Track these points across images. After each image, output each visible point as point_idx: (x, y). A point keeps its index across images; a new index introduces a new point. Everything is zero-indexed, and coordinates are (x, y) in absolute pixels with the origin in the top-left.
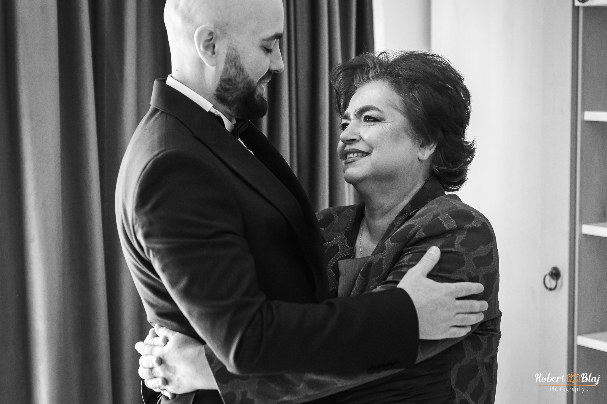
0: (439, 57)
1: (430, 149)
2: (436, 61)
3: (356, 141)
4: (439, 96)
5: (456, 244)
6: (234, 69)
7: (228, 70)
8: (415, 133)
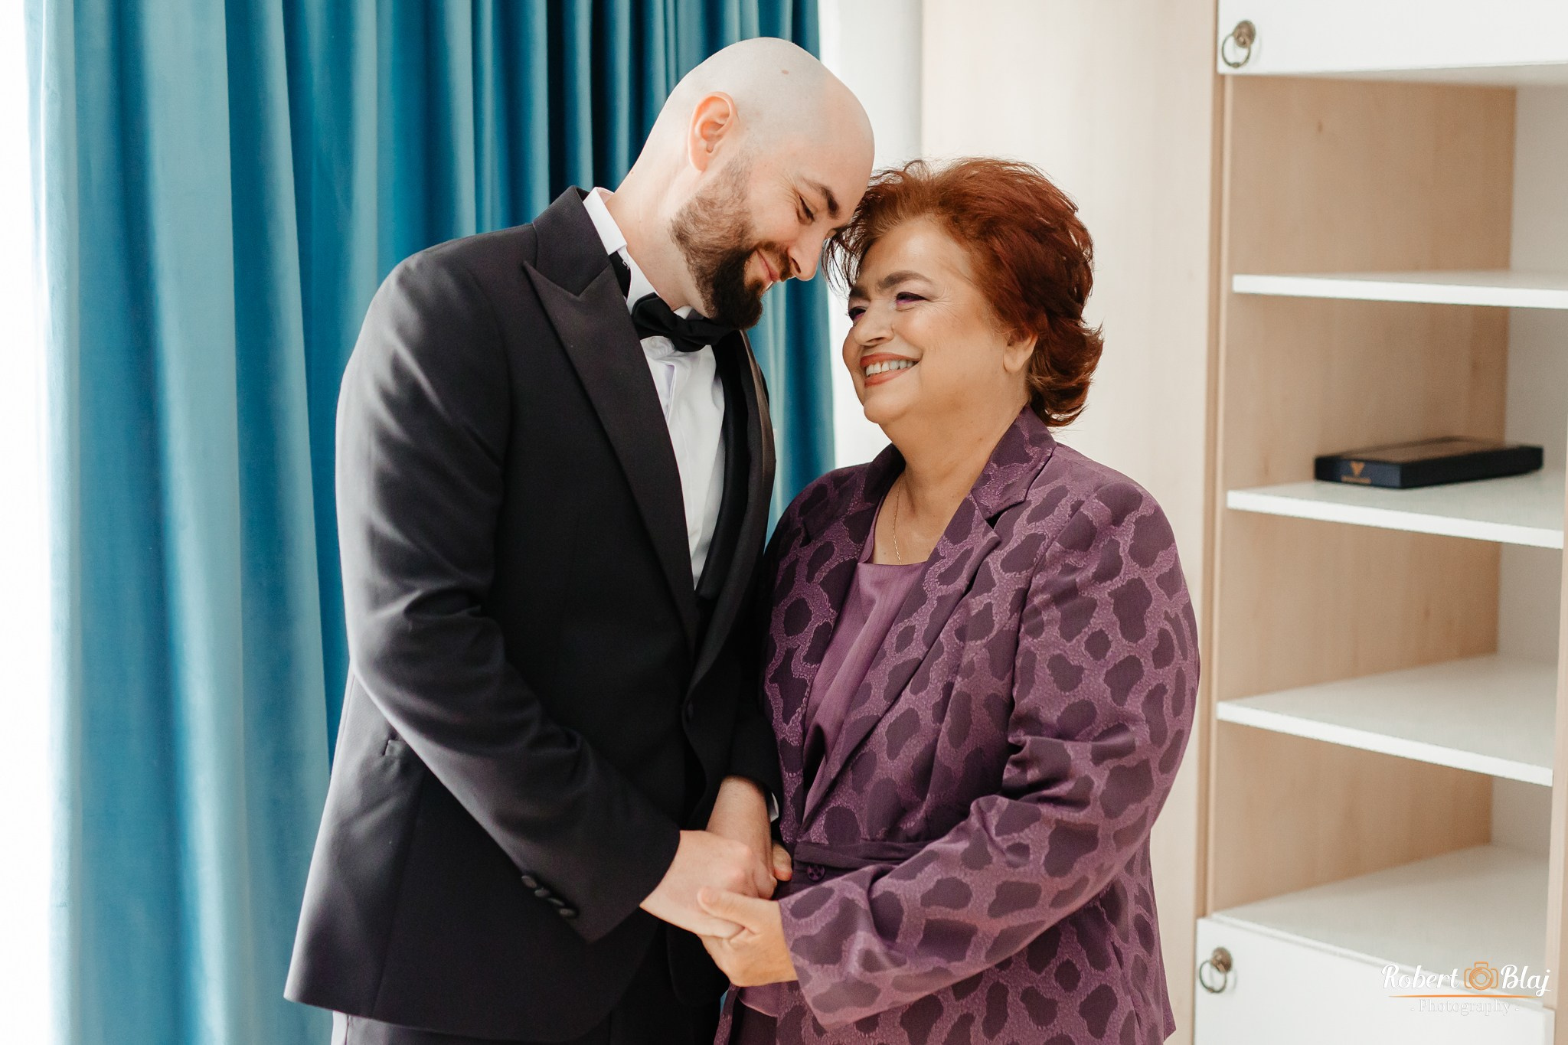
0: (1028, 166)
1: (1025, 349)
2: (1022, 176)
3: (885, 340)
4: (1038, 246)
5: (1122, 555)
6: (728, 189)
8: (997, 321)
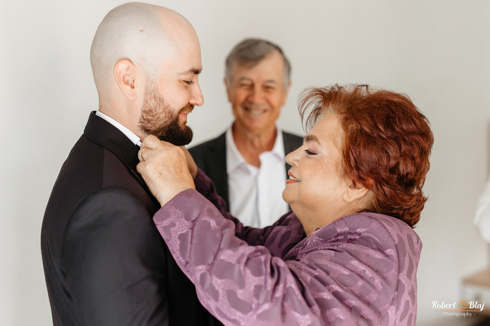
6: (153, 101)
7: (148, 102)
